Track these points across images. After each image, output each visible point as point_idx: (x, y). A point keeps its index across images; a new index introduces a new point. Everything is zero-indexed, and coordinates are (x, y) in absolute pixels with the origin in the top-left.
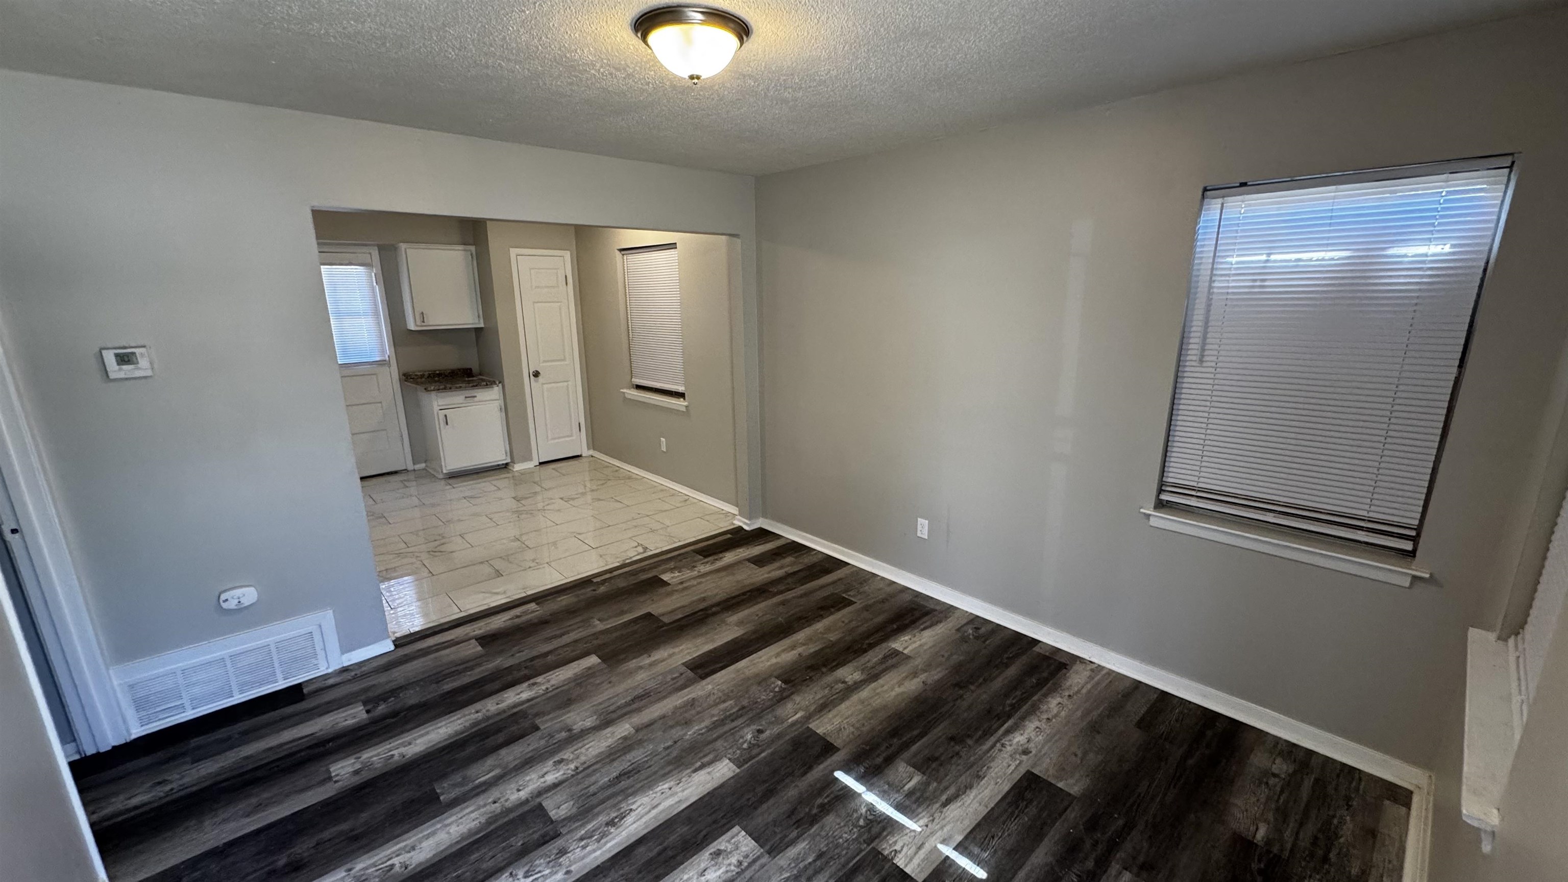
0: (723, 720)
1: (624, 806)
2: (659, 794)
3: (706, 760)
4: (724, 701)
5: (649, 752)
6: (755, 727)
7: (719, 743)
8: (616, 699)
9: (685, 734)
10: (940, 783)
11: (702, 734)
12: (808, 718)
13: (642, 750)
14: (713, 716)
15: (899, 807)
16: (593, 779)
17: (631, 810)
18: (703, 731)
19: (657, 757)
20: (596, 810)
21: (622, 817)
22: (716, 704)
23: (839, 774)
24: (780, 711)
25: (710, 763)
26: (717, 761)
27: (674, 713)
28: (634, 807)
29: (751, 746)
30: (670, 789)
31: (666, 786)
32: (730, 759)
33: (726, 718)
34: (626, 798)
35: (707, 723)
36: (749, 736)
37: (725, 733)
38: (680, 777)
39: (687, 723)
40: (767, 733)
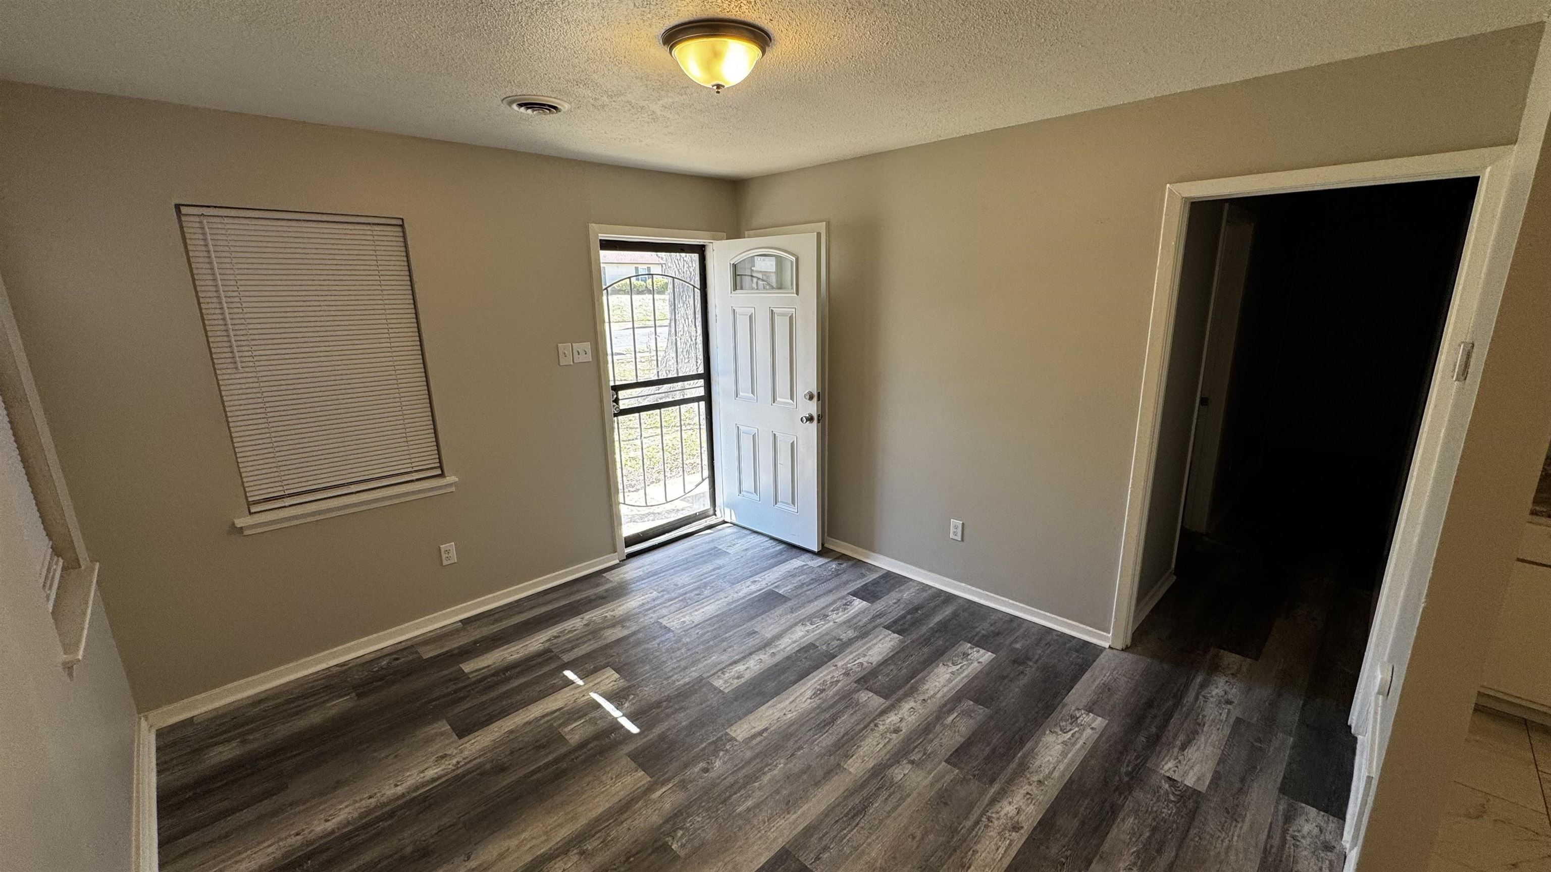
0: (748, 783)
1: (817, 701)
2: (793, 710)
3: (759, 739)
4: (749, 810)
5: (816, 743)
6: (712, 774)
7: (749, 754)
8: (888, 809)
9: (786, 764)
10: (551, 725)
11: (767, 765)
12: (650, 789)
13: (824, 745)
14: (760, 789)
15: (599, 706)
16: (855, 718)
17: (811, 698)
18: (767, 769)
19: (805, 740)
20: (837, 698)
21: (815, 695)
22: (757, 806)
23: (634, 729)
24: (680, 797)
25: (754, 736)
26: (748, 738)
27: (806, 791)
28: (809, 701)
29: (715, 753)
30: (785, 714)
31: (789, 716)
32: (736, 740)
33: (744, 786)
34: (819, 707)
35: (765, 779)
36: (718, 763)
37: (743, 767)
38: (778, 724)
39: (789, 777)
40: (697, 769)
